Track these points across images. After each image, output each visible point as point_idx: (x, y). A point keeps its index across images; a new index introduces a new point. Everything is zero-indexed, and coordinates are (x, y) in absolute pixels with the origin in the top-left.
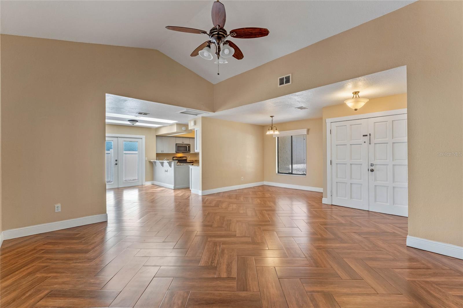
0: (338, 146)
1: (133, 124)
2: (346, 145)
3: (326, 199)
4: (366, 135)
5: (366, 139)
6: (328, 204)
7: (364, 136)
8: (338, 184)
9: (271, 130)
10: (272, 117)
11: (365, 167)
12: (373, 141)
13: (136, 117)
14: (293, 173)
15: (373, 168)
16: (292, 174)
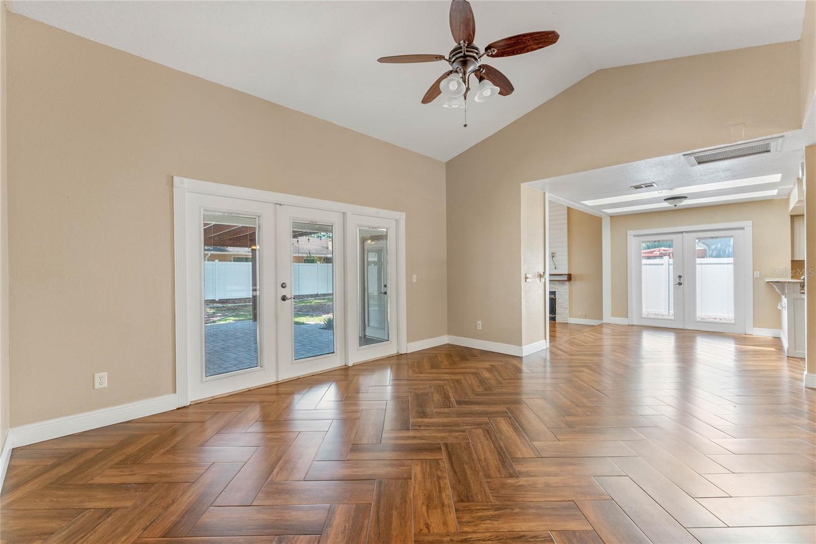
1: (676, 206)
13: (671, 191)
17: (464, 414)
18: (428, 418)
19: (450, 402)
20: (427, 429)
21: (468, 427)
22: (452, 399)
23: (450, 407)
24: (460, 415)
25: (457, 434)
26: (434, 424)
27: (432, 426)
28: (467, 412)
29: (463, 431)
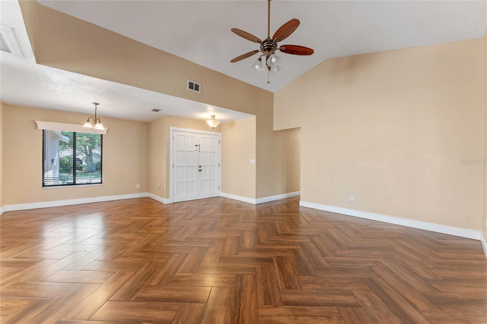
0: (178, 152)
2: (184, 151)
3: (169, 199)
4: (197, 146)
5: (197, 148)
6: (171, 203)
7: (196, 146)
8: (178, 183)
9: (87, 122)
10: (96, 104)
11: (197, 168)
12: (201, 150)
14: (77, 183)
15: (200, 168)
16: (74, 184)
17: (268, 251)
18: (291, 249)
19: (278, 262)
20: (290, 242)
21: (267, 243)
22: (276, 265)
23: (277, 257)
24: (272, 251)
25: (274, 240)
26: (286, 245)
27: (287, 244)
28: (267, 252)
29: (270, 241)
